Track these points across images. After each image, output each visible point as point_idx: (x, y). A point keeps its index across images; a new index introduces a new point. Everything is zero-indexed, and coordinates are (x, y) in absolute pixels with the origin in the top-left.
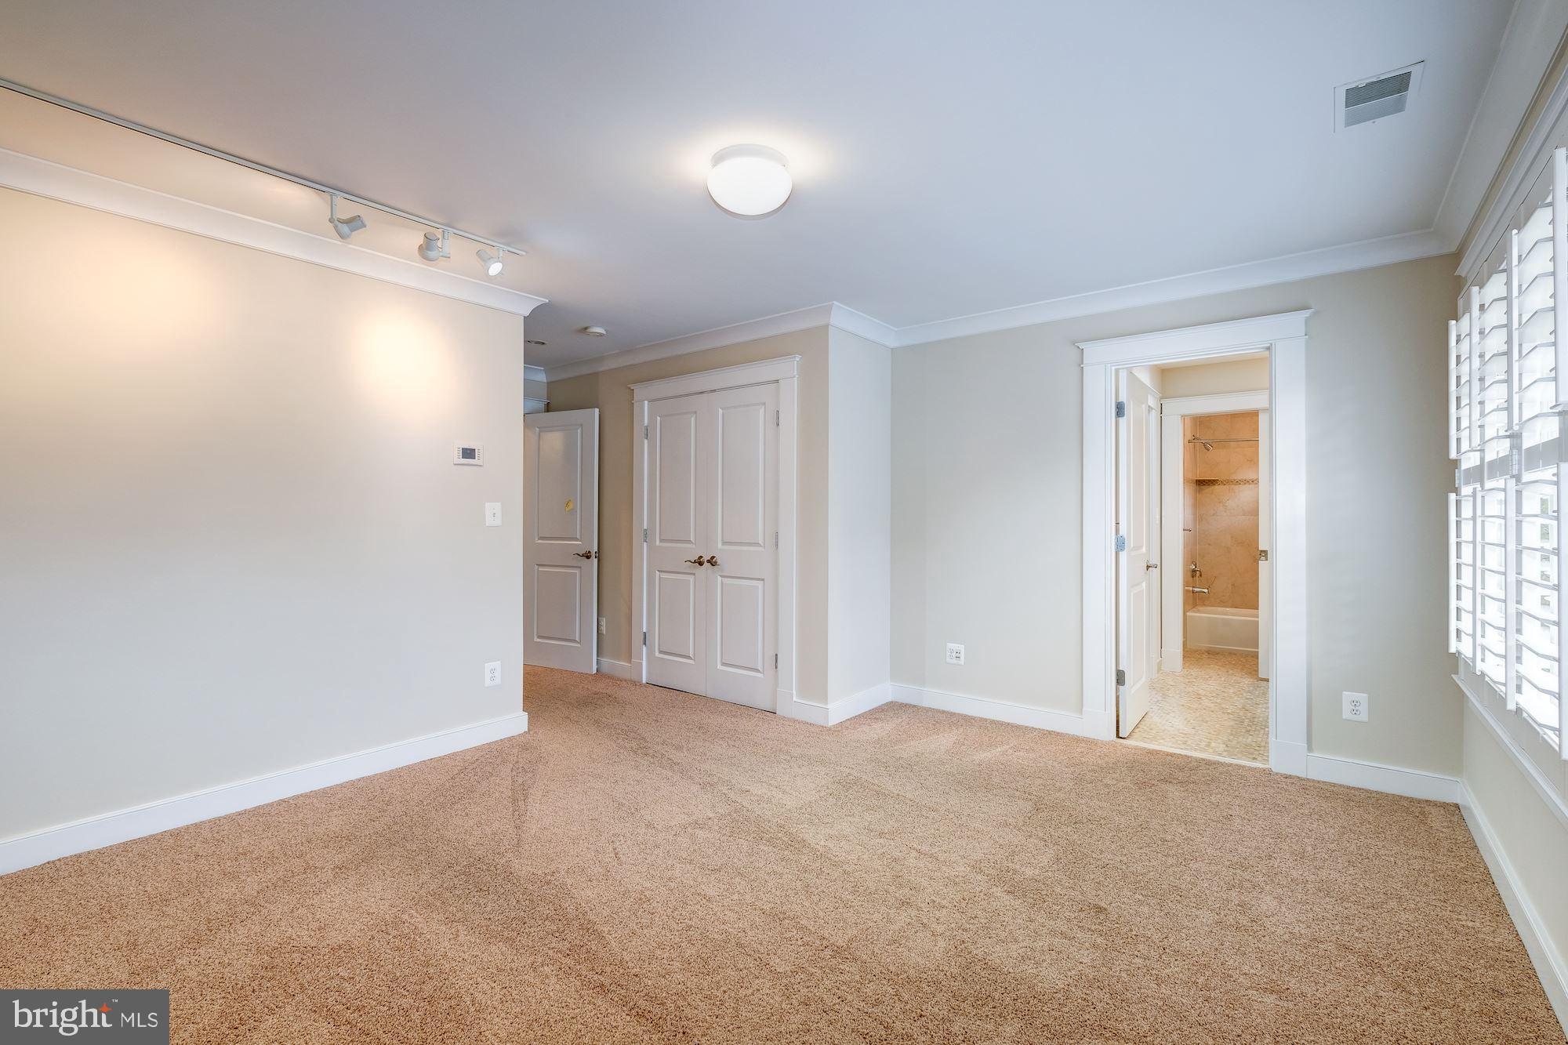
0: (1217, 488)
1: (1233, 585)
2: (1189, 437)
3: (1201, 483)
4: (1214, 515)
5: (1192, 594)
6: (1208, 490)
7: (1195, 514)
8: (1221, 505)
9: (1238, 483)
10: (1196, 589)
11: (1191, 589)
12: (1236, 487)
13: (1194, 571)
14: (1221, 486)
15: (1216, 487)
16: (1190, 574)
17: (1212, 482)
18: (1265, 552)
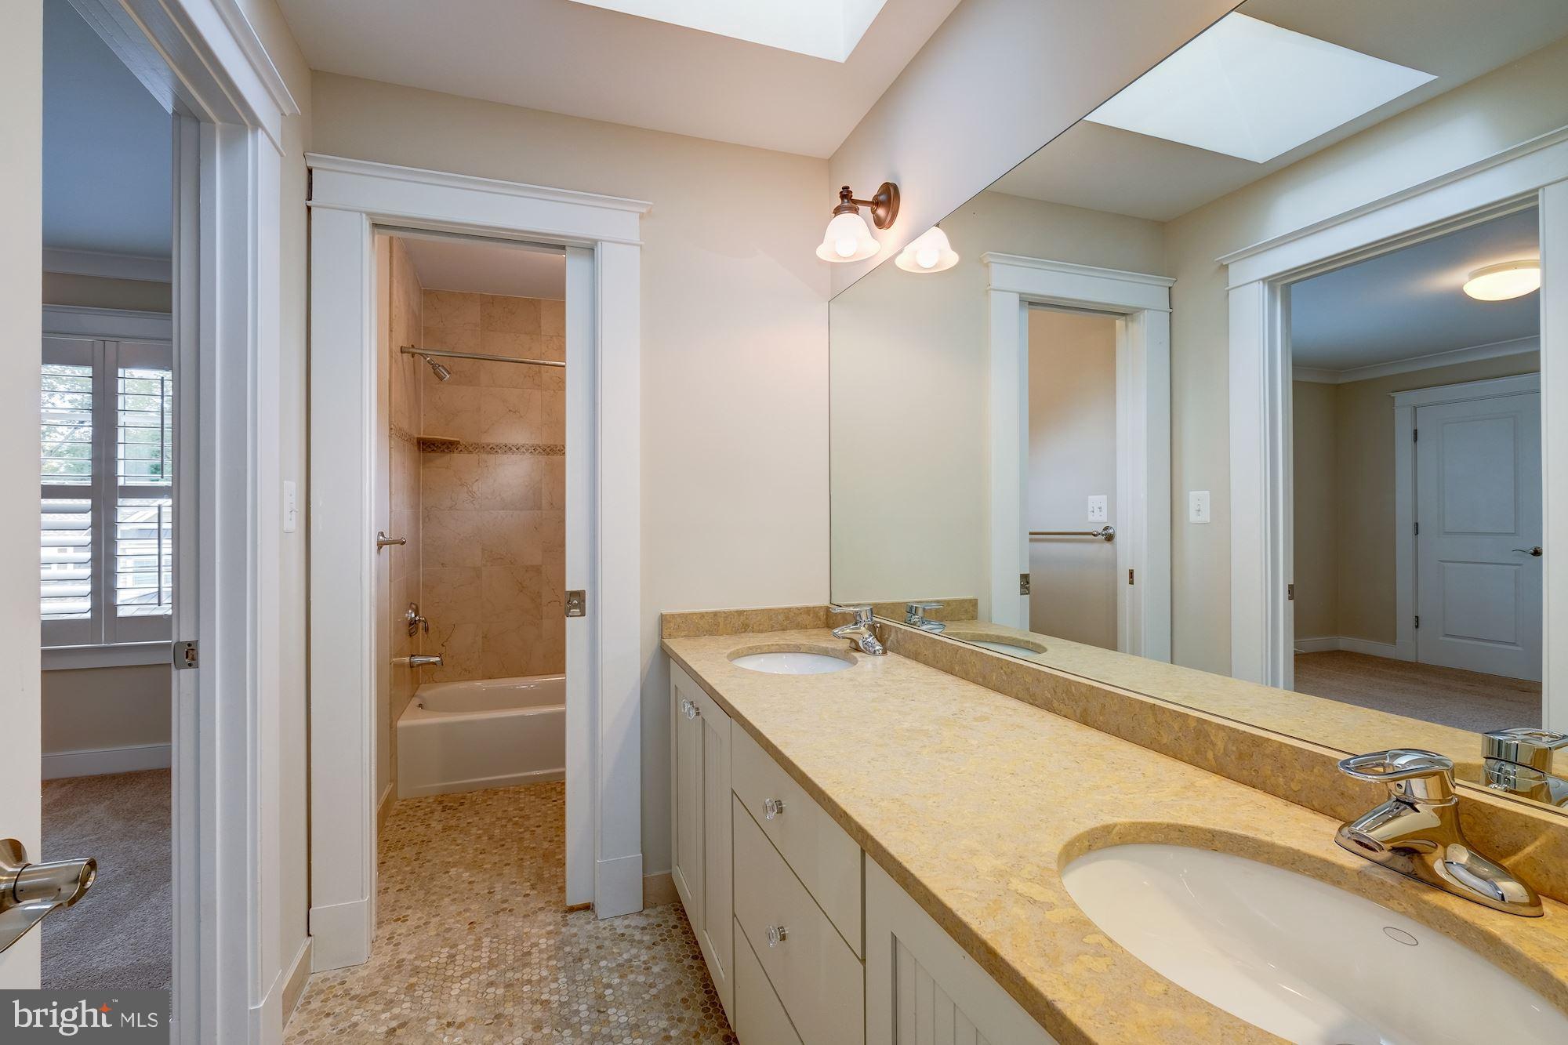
0: (457, 458)
1: (485, 637)
2: (401, 339)
3: (428, 447)
4: (451, 508)
5: (408, 670)
6: (441, 460)
7: (415, 506)
8: (465, 489)
9: (493, 449)
10: (418, 660)
11: (407, 659)
12: (491, 459)
13: (413, 623)
14: (465, 456)
15: (456, 455)
16: (404, 630)
17: (448, 446)
18: (579, 595)
